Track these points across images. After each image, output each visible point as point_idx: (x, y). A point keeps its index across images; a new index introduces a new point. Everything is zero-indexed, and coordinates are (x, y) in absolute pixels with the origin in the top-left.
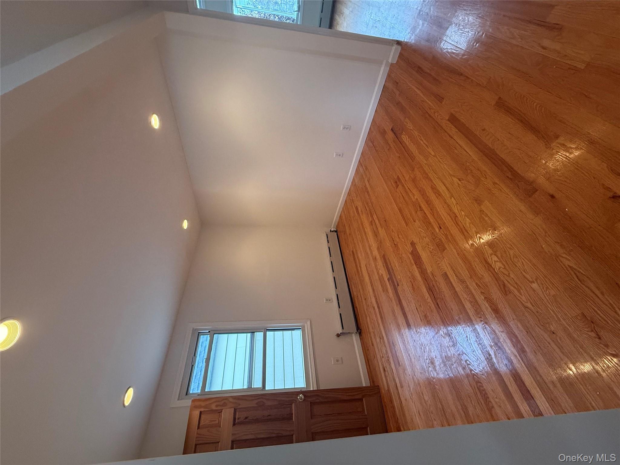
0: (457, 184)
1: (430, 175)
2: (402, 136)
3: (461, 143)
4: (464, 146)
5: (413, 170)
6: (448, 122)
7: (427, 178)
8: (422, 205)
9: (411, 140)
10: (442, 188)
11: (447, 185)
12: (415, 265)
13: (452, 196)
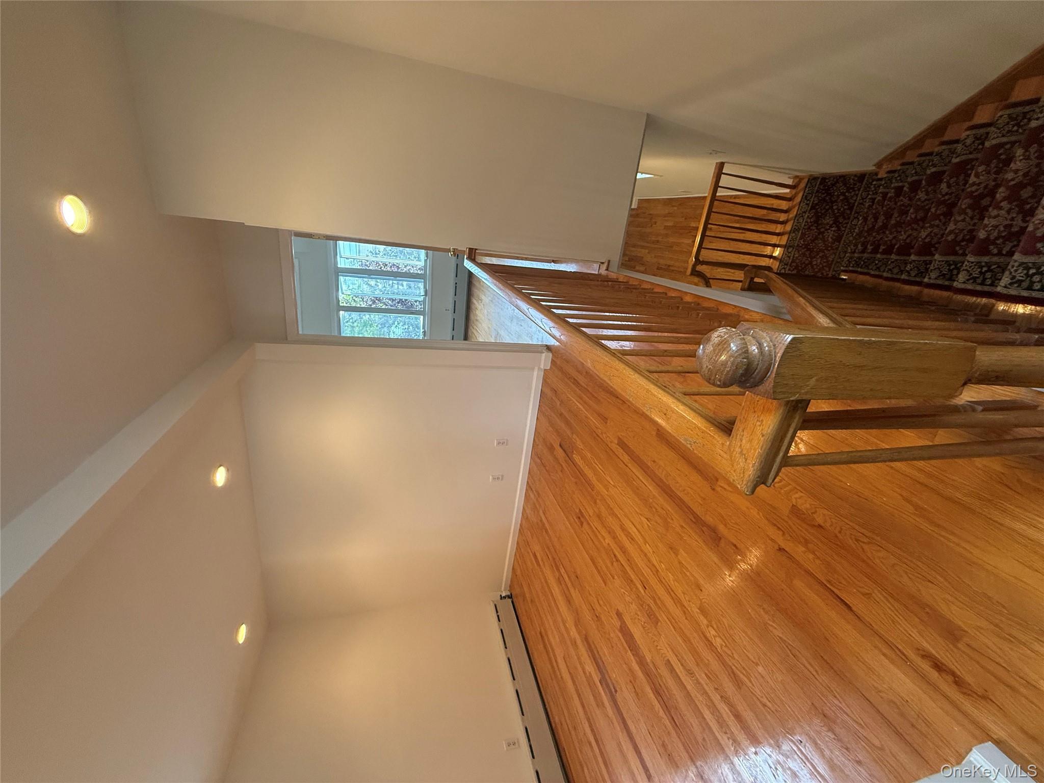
0: (646, 525)
1: (615, 510)
2: (574, 456)
3: (637, 473)
4: (641, 478)
5: (595, 503)
6: (618, 446)
7: (614, 515)
8: (617, 553)
9: (585, 462)
10: (633, 530)
11: (638, 526)
12: (629, 651)
13: (646, 542)
